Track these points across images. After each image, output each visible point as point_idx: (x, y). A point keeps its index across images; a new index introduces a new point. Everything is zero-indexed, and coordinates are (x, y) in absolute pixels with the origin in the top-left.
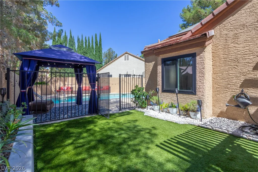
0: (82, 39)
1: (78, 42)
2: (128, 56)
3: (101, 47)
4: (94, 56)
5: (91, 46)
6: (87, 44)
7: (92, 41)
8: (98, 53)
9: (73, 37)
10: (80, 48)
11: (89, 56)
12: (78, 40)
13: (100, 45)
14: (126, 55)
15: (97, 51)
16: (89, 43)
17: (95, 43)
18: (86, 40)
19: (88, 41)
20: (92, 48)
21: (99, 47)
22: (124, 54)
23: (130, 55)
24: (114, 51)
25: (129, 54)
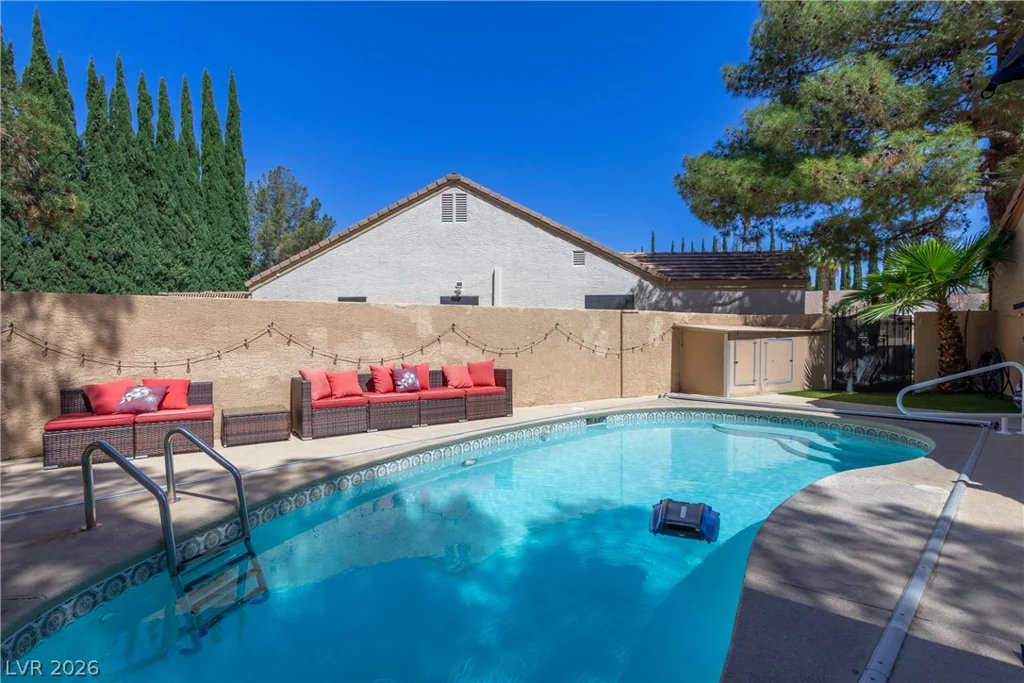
0: (120, 85)
1: (90, 97)
2: (461, 198)
3: (241, 154)
4: (198, 197)
5: (177, 139)
6: (155, 120)
7: (186, 113)
8: (222, 183)
9: (60, 62)
10: (107, 138)
11: (166, 188)
12: (94, 86)
13: (234, 138)
14: (454, 191)
15: (216, 169)
16: (165, 115)
17: (205, 123)
18: (145, 100)
19: (156, 106)
20: (185, 149)
21: (228, 151)
22: (439, 188)
23: (476, 192)
24: (300, 183)
25: (466, 187)
